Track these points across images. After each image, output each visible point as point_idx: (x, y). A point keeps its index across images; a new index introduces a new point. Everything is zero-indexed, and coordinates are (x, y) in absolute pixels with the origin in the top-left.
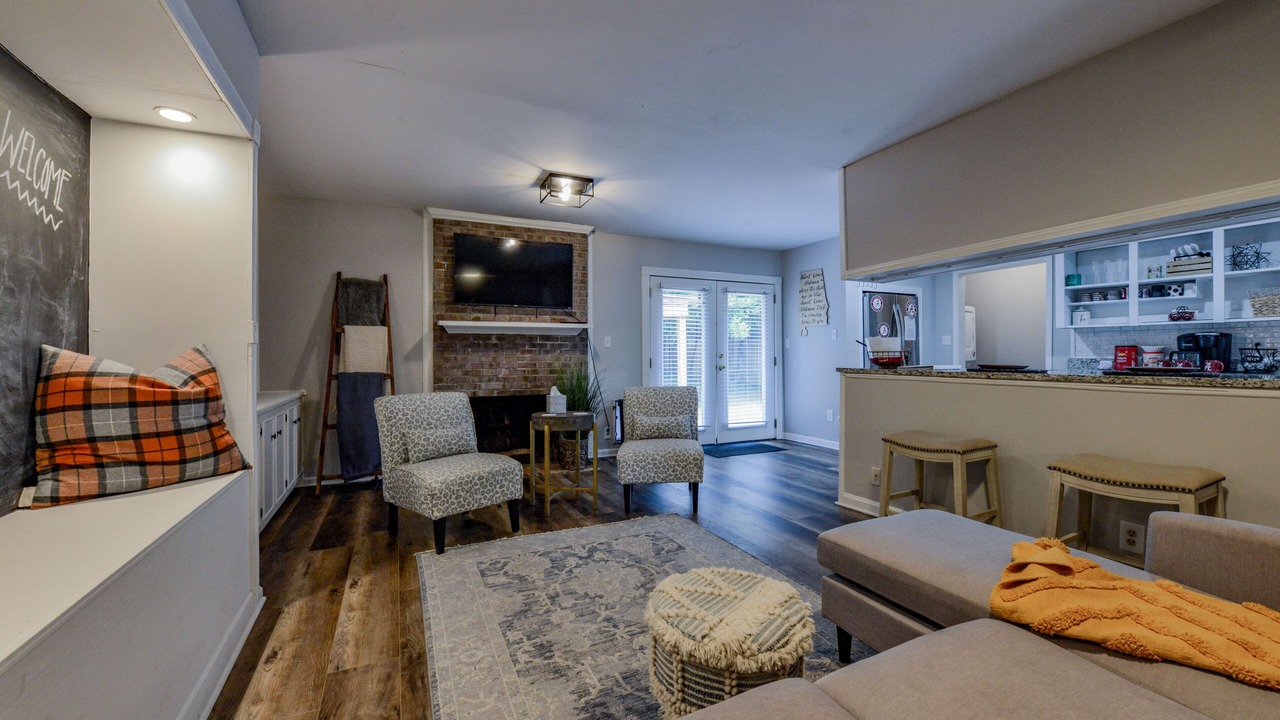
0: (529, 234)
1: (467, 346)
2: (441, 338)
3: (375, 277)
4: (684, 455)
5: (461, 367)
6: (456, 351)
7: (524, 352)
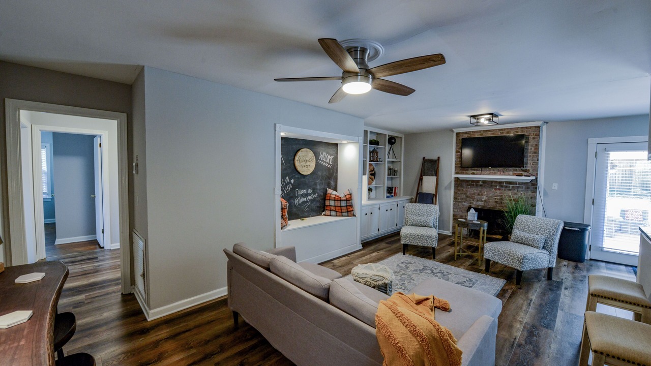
0: (502, 131)
1: (468, 185)
2: (457, 181)
3: (435, 158)
4: (513, 254)
5: (465, 194)
6: (463, 187)
7: (496, 189)
